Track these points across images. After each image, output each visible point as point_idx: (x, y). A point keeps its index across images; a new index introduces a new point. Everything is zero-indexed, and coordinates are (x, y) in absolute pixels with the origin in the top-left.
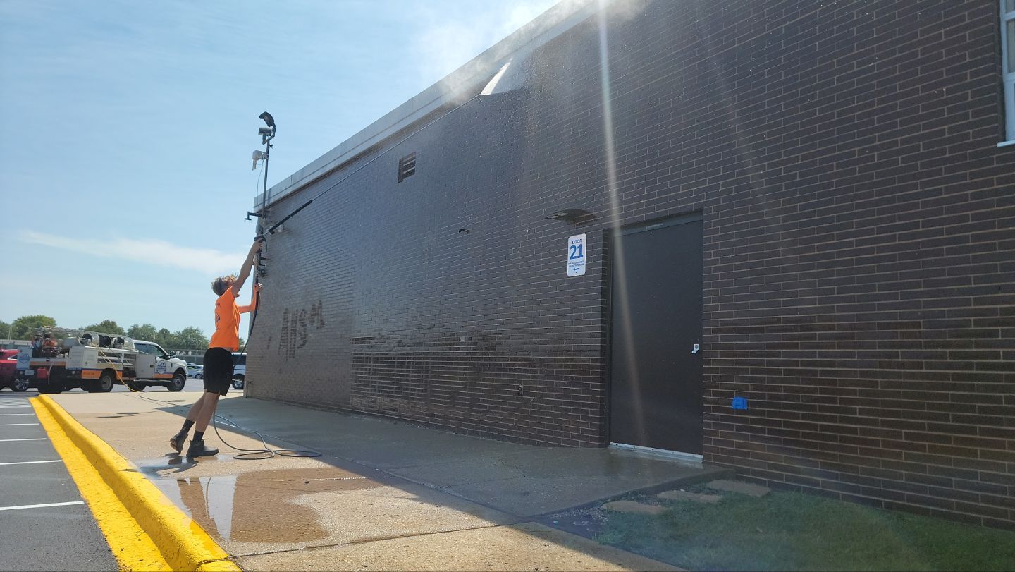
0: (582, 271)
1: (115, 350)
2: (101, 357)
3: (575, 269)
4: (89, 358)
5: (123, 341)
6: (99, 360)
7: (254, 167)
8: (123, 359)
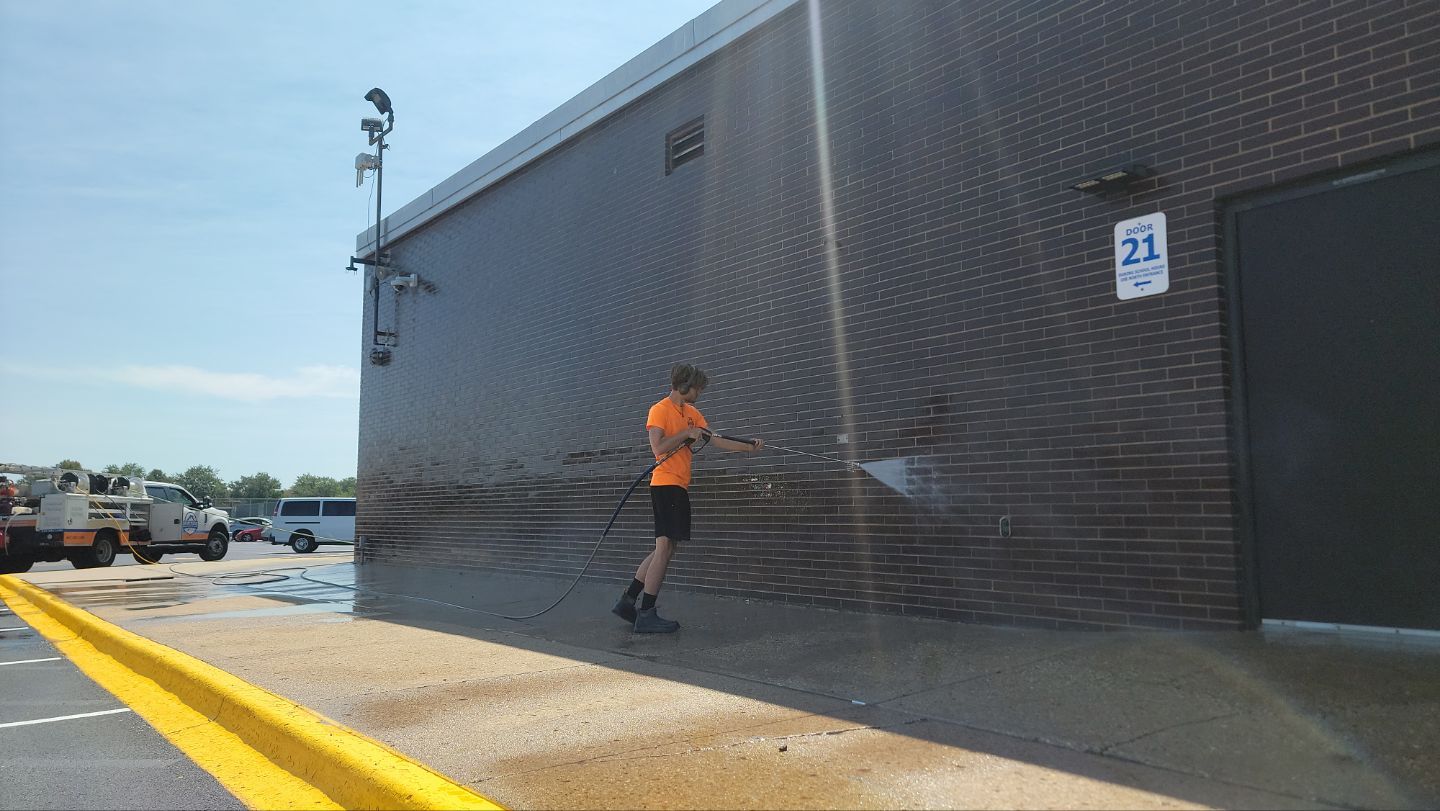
0: (1160, 284)
1: (115, 498)
2: (93, 511)
3: (1137, 285)
4: (75, 513)
5: (127, 483)
6: (91, 515)
7: (360, 181)
8: (128, 512)
